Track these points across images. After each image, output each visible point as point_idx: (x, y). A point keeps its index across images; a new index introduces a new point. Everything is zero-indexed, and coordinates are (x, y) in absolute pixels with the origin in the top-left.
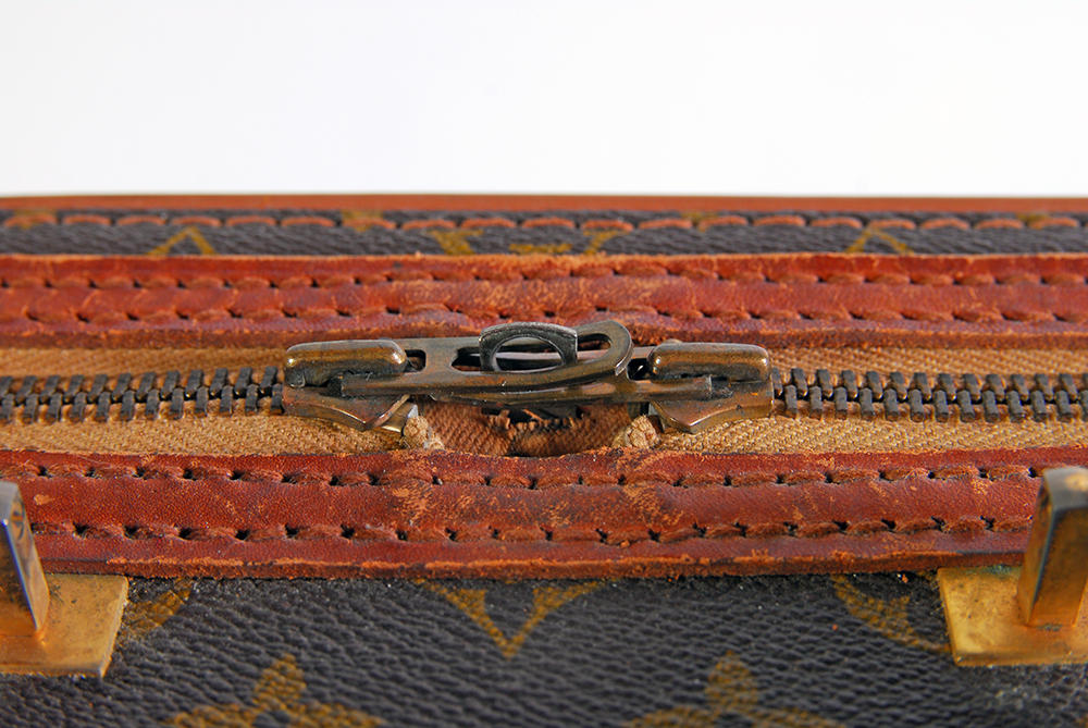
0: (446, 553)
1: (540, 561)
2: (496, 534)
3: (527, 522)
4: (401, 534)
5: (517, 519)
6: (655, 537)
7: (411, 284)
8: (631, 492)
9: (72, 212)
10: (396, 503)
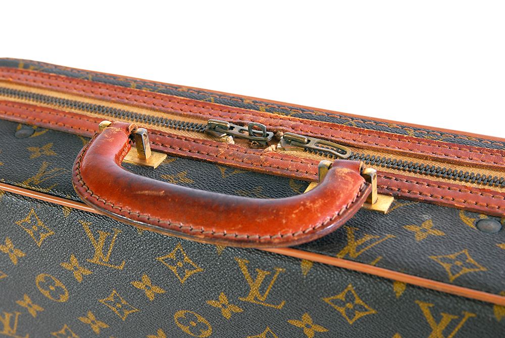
0: (223, 161)
1: (238, 165)
2: (233, 160)
3: (240, 159)
4: (216, 156)
5: (239, 158)
6: (261, 165)
7: (247, 115)
8: (261, 157)
9: (191, 90)
10: (218, 151)
